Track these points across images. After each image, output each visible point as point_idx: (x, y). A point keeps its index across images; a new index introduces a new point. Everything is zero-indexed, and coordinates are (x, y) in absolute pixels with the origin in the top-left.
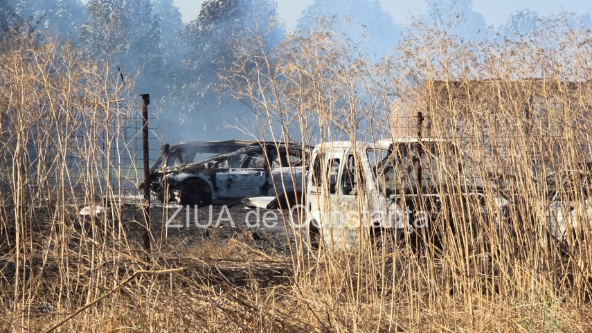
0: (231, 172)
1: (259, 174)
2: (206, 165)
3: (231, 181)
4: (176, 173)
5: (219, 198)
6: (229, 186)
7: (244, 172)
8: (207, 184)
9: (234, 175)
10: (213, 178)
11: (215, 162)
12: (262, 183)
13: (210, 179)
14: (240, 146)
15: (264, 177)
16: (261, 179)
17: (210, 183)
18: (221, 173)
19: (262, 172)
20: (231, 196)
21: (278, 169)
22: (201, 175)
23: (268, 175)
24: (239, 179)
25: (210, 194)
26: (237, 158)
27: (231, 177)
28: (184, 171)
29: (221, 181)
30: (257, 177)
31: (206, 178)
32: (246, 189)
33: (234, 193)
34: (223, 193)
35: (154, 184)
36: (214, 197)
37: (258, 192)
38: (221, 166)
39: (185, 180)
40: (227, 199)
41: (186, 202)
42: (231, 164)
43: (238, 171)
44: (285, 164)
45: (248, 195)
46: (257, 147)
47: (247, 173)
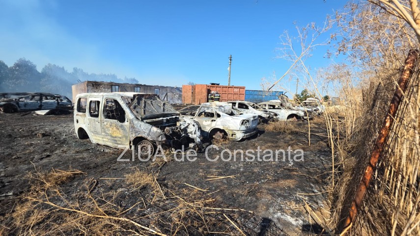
0: (26, 102)
2: (14, 99)
3: (26, 105)
5: (21, 110)
7: (31, 101)
8: (15, 106)
10: (18, 104)
11: (18, 99)
12: (39, 105)
17: (17, 105)
18: (21, 102)
19: (39, 102)
21: (45, 101)
22: (12, 103)
23: (41, 103)
24: (30, 104)
25: (17, 109)
26: (28, 97)
28: (3, 101)
29: (21, 104)
30: (37, 103)
31: (15, 104)
33: (27, 108)
34: (23, 108)
36: (19, 109)
37: (38, 107)
38: (20, 100)
39: (4, 105)
40: (25, 110)
41: (5, 111)
42: (26, 99)
43: (29, 101)
44: (47, 99)
45: (34, 108)
46: (36, 94)
47: (33, 102)
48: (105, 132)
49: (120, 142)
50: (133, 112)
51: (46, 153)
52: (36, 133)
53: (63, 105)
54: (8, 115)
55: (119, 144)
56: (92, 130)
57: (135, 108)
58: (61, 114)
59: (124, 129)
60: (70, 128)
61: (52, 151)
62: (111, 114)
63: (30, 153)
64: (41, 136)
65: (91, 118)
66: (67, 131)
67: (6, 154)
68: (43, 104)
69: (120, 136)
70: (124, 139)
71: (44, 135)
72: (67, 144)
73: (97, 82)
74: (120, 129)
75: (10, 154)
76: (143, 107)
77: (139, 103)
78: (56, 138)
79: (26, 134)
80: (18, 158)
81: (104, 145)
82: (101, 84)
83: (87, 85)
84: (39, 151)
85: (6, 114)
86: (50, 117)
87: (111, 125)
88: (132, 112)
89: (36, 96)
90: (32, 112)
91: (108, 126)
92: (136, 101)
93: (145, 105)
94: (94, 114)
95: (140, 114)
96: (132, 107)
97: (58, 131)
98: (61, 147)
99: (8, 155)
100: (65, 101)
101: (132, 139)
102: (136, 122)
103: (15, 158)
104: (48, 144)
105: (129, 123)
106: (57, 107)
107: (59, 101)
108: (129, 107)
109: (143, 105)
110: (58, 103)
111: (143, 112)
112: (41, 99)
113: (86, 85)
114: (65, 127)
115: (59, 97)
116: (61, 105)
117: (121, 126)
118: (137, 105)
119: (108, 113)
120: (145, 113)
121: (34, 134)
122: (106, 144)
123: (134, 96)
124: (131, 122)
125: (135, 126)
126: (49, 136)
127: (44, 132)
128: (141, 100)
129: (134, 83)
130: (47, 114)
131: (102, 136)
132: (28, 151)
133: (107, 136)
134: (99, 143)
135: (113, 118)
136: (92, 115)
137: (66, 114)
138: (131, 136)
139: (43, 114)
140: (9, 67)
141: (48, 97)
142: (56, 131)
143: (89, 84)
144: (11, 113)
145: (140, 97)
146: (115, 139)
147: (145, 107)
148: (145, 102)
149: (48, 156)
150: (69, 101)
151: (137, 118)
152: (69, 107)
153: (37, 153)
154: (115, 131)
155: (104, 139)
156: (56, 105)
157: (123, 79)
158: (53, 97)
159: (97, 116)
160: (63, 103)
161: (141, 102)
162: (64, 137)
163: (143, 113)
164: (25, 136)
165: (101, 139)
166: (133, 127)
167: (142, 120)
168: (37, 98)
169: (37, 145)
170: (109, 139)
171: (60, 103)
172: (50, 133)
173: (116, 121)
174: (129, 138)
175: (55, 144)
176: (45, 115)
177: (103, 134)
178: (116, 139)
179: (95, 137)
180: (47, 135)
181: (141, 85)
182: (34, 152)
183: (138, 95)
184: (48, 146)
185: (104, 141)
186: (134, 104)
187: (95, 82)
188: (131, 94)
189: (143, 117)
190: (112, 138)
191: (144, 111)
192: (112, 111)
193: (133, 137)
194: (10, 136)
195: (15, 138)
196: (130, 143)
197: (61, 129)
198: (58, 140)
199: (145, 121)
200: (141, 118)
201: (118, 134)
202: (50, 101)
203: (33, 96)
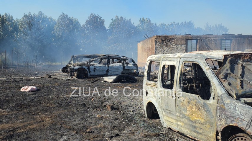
0: (95, 66)
1: (105, 66)
2: (86, 63)
3: (95, 69)
4: (75, 66)
5: (91, 75)
6: (94, 71)
8: (86, 70)
10: (89, 68)
11: (89, 62)
12: (106, 69)
14: (98, 56)
17: (87, 70)
18: (91, 66)
19: (106, 65)
20: (95, 74)
21: (112, 65)
22: (84, 67)
23: (108, 66)
24: (98, 68)
25: (87, 74)
27: (95, 67)
28: (77, 65)
29: (91, 69)
30: (105, 67)
31: (86, 68)
33: (97, 73)
34: (92, 73)
35: (66, 70)
36: (89, 75)
37: (105, 73)
38: (91, 64)
39: (78, 69)
40: (94, 75)
41: (78, 77)
42: (95, 63)
43: (98, 65)
44: (113, 62)
45: (101, 74)
46: (105, 57)
47: (101, 66)
48: (180, 112)
49: (201, 131)
50: (224, 83)
51: (115, 131)
52: (105, 104)
53: (128, 70)
54: (80, 80)
55: (200, 133)
56: (164, 107)
57: (226, 76)
58: (127, 82)
59: (208, 111)
60: (137, 102)
61: (120, 130)
62: (189, 86)
63: (101, 128)
64: (110, 109)
65: (163, 89)
66: (134, 105)
67: (82, 125)
69: (202, 120)
70: (208, 126)
71: (113, 108)
72: (135, 123)
73: (167, 36)
74: (202, 109)
75: (84, 127)
76: (239, 76)
77: (232, 69)
78: (123, 114)
79: (97, 105)
80: (91, 132)
81: (178, 132)
82: (173, 39)
83: (156, 41)
84: (109, 127)
85: (78, 80)
86: (117, 86)
87: (189, 103)
88: (221, 83)
89: (104, 58)
90: (101, 78)
91: (185, 103)
92: (228, 65)
93: (243, 72)
94: (167, 83)
95: (235, 88)
96: (221, 76)
97: (125, 104)
98: (130, 125)
99: (83, 127)
100: (131, 65)
101: (220, 128)
102: (227, 100)
103: (89, 132)
104: (117, 119)
105: (216, 101)
106: (122, 73)
107: (125, 65)
108: (217, 75)
109: (240, 72)
110: (124, 67)
111: (240, 84)
112: (108, 63)
113: (154, 42)
114: (132, 100)
115: (125, 60)
116: (127, 69)
117: (204, 106)
118: (229, 71)
119: (184, 84)
120: (242, 87)
121: (103, 105)
122: (181, 131)
123: (226, 57)
124: (219, 99)
125: (227, 108)
126: (117, 109)
127: (113, 104)
128: (237, 63)
129: (221, 33)
130: (115, 81)
131: (176, 118)
132: (99, 126)
133: (182, 118)
134: (172, 128)
135: (192, 91)
136: (165, 86)
137: (132, 82)
138: (218, 123)
139: (111, 81)
140: (81, 25)
141: (115, 60)
142: (123, 104)
143: (158, 40)
144: (83, 79)
145: (234, 59)
146: (194, 124)
147: (242, 76)
148: (243, 68)
149: (117, 135)
150: (135, 65)
151: (230, 95)
152: (135, 73)
153: (107, 130)
154: (195, 112)
155: (179, 123)
156: (122, 70)
157: (204, 28)
158: (120, 60)
159: (170, 87)
160: (129, 67)
161: (236, 66)
162: (132, 113)
163: (239, 86)
164: (96, 107)
165: (174, 121)
166: (222, 109)
167: (238, 98)
168: (105, 61)
169: (107, 119)
170: (185, 124)
171: (126, 68)
172: (118, 106)
173: (197, 96)
174: (215, 127)
175: (123, 121)
176: (112, 82)
177: (178, 114)
178: (196, 125)
179: (167, 119)
180: (115, 109)
181: (233, 36)
182: (104, 127)
183: (232, 55)
184: (117, 122)
185: (178, 125)
186: (225, 71)
187: (166, 37)
188: (219, 54)
189: (241, 92)
190: (190, 123)
191: (242, 82)
192: (190, 81)
193: (222, 125)
194: (84, 105)
195: (89, 108)
196: (217, 134)
197: (127, 102)
198: (125, 116)
199: (243, 100)
200: (236, 94)
201: (199, 117)
202: (117, 65)
203: (102, 59)
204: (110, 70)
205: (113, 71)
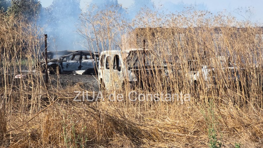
1: (78, 62)
2: (59, 59)
3: (68, 65)
5: (64, 71)
6: (67, 67)
7: (72, 62)
9: (69, 63)
11: (62, 58)
12: (79, 66)
13: (60, 64)
14: (71, 53)
15: (80, 63)
16: (78, 64)
17: (60, 66)
18: (64, 62)
19: (79, 62)
20: (68, 70)
21: (84, 61)
22: (57, 63)
23: (81, 63)
24: (71, 64)
25: (60, 70)
27: (68, 63)
29: (64, 65)
32: (73, 68)
33: (69, 69)
34: (65, 69)
36: (62, 71)
37: (77, 69)
39: (51, 65)
40: (66, 71)
43: (70, 61)
44: (86, 58)
46: (77, 53)
47: (73, 62)
49: (118, 86)
50: (126, 63)
68: (82, 65)
69: (118, 81)
74: (118, 76)
76: (135, 60)
87: (114, 74)
89: (77, 55)
95: (130, 65)
96: (126, 60)
107: (98, 61)
112: (81, 58)
117: (119, 74)
124: (123, 70)
125: (124, 73)
155: (111, 85)
168: (77, 57)
173: (117, 70)
177: (111, 81)
190: (115, 84)
191: (135, 63)
196: (122, 85)
199: (131, 70)
202: (89, 62)
203: (74, 55)
204: (82, 66)
205: (85, 67)
